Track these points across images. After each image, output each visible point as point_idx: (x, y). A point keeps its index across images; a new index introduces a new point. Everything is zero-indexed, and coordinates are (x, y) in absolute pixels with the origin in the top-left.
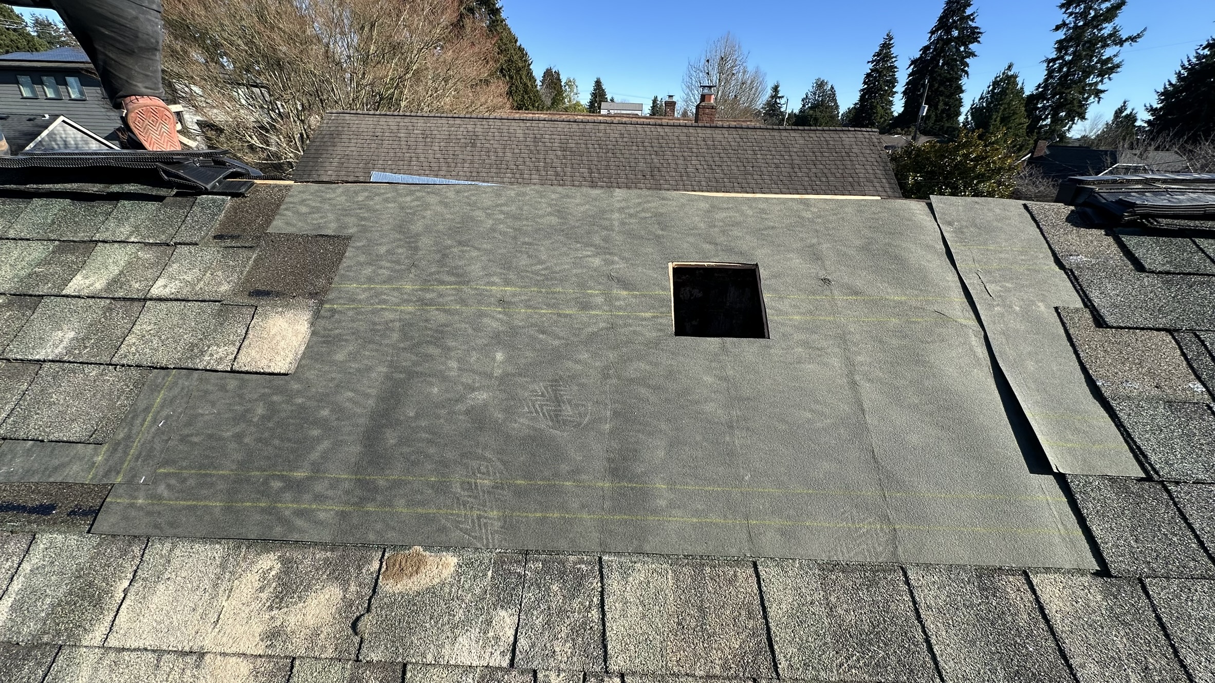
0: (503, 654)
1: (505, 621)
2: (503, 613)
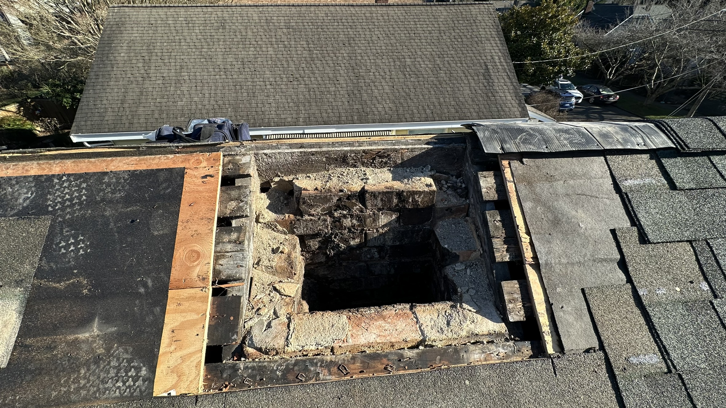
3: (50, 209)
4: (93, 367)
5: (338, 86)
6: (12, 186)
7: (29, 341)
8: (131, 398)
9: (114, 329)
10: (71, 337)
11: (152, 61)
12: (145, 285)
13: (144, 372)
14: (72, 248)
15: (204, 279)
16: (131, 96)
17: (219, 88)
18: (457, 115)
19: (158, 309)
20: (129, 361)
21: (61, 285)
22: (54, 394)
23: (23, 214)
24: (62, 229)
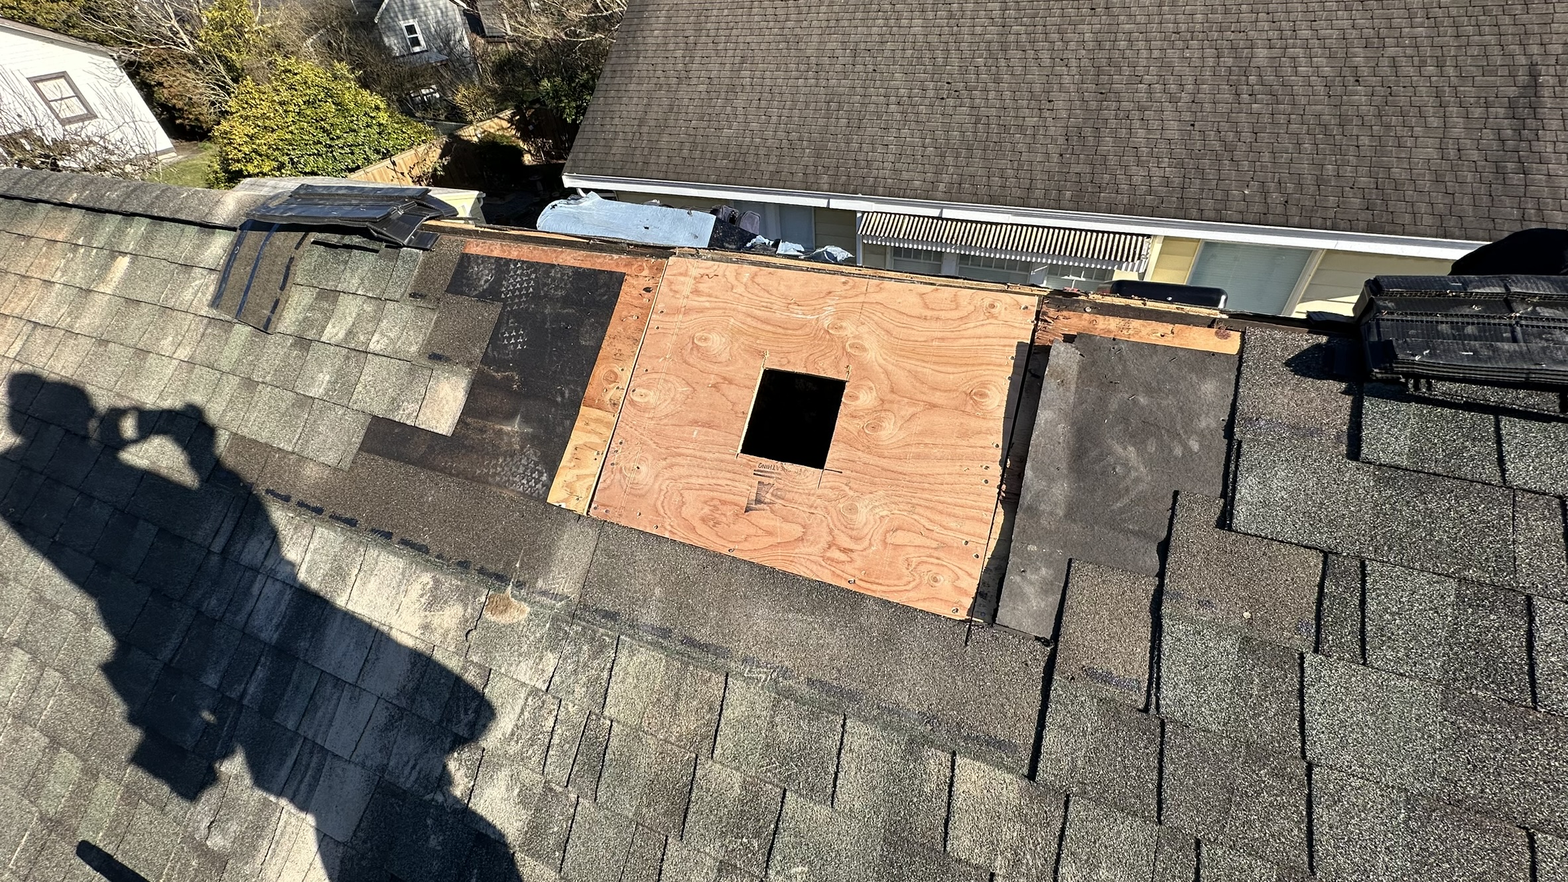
0: (544, 682)
1: (551, 660)
2: (550, 655)
3: (503, 296)
4: (508, 459)
5: (1047, 114)
6: (478, 265)
7: (469, 420)
8: (530, 496)
9: (530, 430)
10: (498, 427)
11: (699, 46)
12: (563, 395)
13: (544, 478)
14: (513, 341)
15: (614, 404)
16: (656, 113)
17: (800, 105)
18: (1367, 215)
19: (568, 422)
20: (536, 464)
21: (499, 375)
22: (478, 472)
23: (482, 297)
24: (508, 320)
